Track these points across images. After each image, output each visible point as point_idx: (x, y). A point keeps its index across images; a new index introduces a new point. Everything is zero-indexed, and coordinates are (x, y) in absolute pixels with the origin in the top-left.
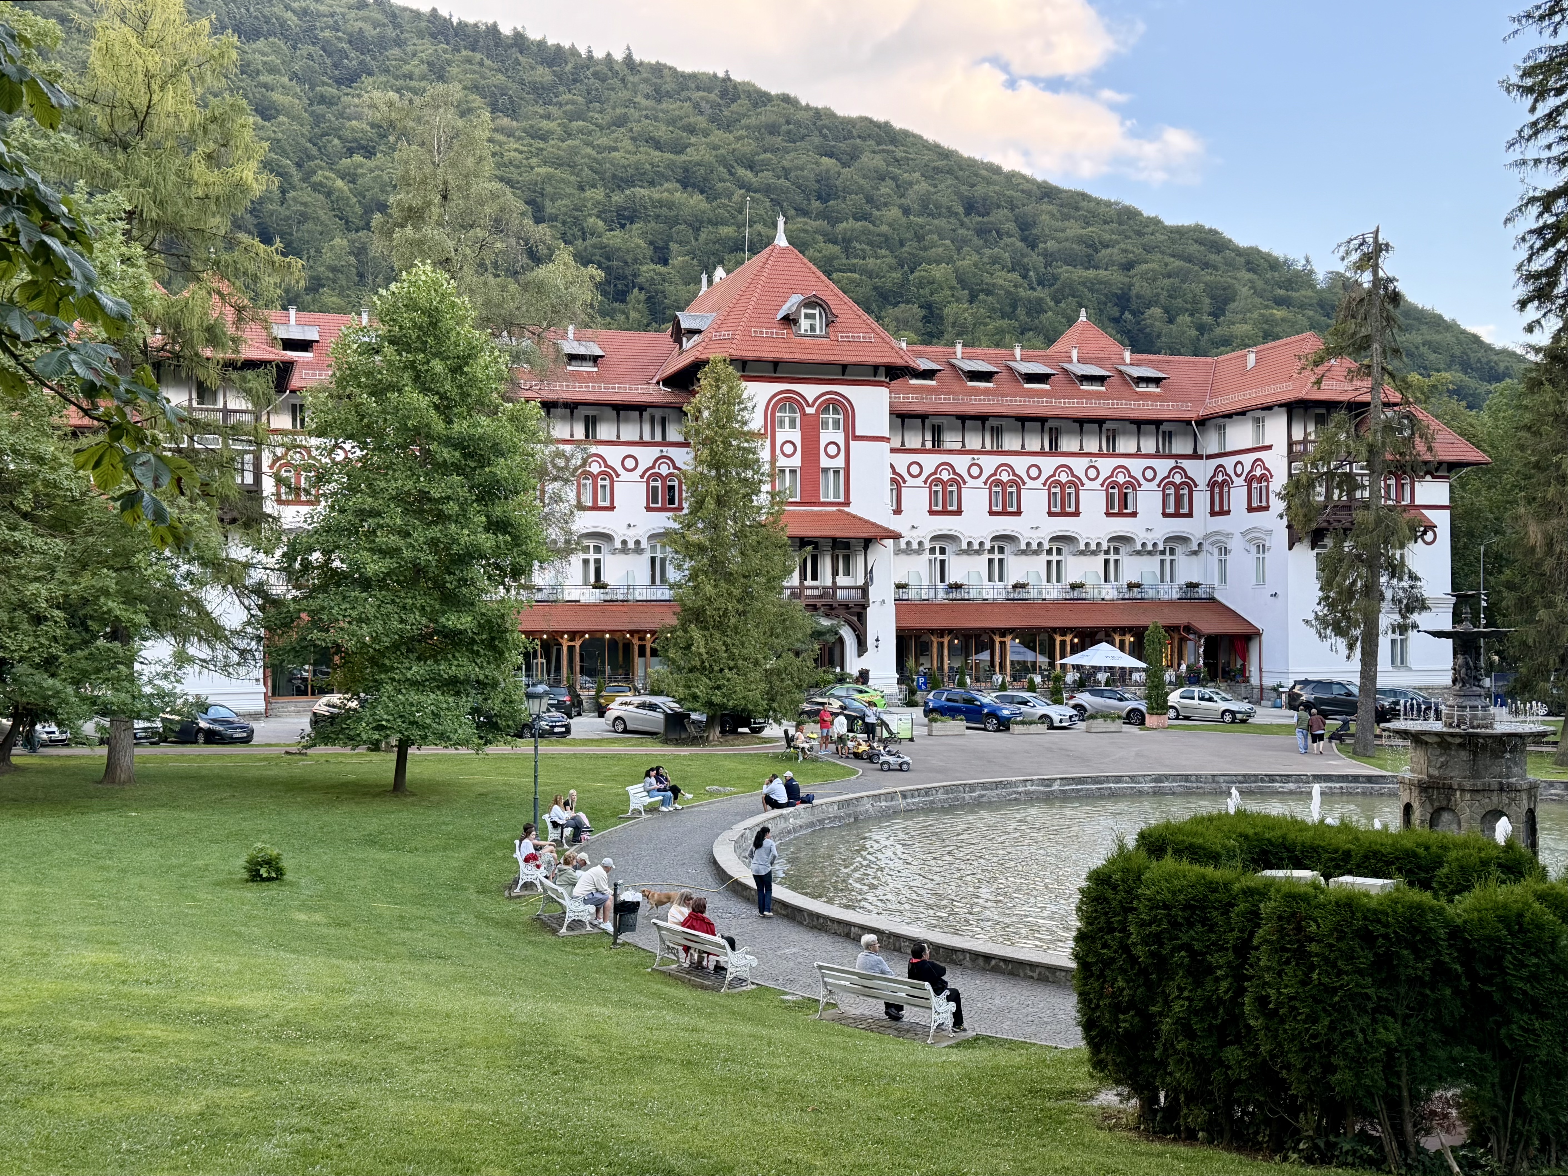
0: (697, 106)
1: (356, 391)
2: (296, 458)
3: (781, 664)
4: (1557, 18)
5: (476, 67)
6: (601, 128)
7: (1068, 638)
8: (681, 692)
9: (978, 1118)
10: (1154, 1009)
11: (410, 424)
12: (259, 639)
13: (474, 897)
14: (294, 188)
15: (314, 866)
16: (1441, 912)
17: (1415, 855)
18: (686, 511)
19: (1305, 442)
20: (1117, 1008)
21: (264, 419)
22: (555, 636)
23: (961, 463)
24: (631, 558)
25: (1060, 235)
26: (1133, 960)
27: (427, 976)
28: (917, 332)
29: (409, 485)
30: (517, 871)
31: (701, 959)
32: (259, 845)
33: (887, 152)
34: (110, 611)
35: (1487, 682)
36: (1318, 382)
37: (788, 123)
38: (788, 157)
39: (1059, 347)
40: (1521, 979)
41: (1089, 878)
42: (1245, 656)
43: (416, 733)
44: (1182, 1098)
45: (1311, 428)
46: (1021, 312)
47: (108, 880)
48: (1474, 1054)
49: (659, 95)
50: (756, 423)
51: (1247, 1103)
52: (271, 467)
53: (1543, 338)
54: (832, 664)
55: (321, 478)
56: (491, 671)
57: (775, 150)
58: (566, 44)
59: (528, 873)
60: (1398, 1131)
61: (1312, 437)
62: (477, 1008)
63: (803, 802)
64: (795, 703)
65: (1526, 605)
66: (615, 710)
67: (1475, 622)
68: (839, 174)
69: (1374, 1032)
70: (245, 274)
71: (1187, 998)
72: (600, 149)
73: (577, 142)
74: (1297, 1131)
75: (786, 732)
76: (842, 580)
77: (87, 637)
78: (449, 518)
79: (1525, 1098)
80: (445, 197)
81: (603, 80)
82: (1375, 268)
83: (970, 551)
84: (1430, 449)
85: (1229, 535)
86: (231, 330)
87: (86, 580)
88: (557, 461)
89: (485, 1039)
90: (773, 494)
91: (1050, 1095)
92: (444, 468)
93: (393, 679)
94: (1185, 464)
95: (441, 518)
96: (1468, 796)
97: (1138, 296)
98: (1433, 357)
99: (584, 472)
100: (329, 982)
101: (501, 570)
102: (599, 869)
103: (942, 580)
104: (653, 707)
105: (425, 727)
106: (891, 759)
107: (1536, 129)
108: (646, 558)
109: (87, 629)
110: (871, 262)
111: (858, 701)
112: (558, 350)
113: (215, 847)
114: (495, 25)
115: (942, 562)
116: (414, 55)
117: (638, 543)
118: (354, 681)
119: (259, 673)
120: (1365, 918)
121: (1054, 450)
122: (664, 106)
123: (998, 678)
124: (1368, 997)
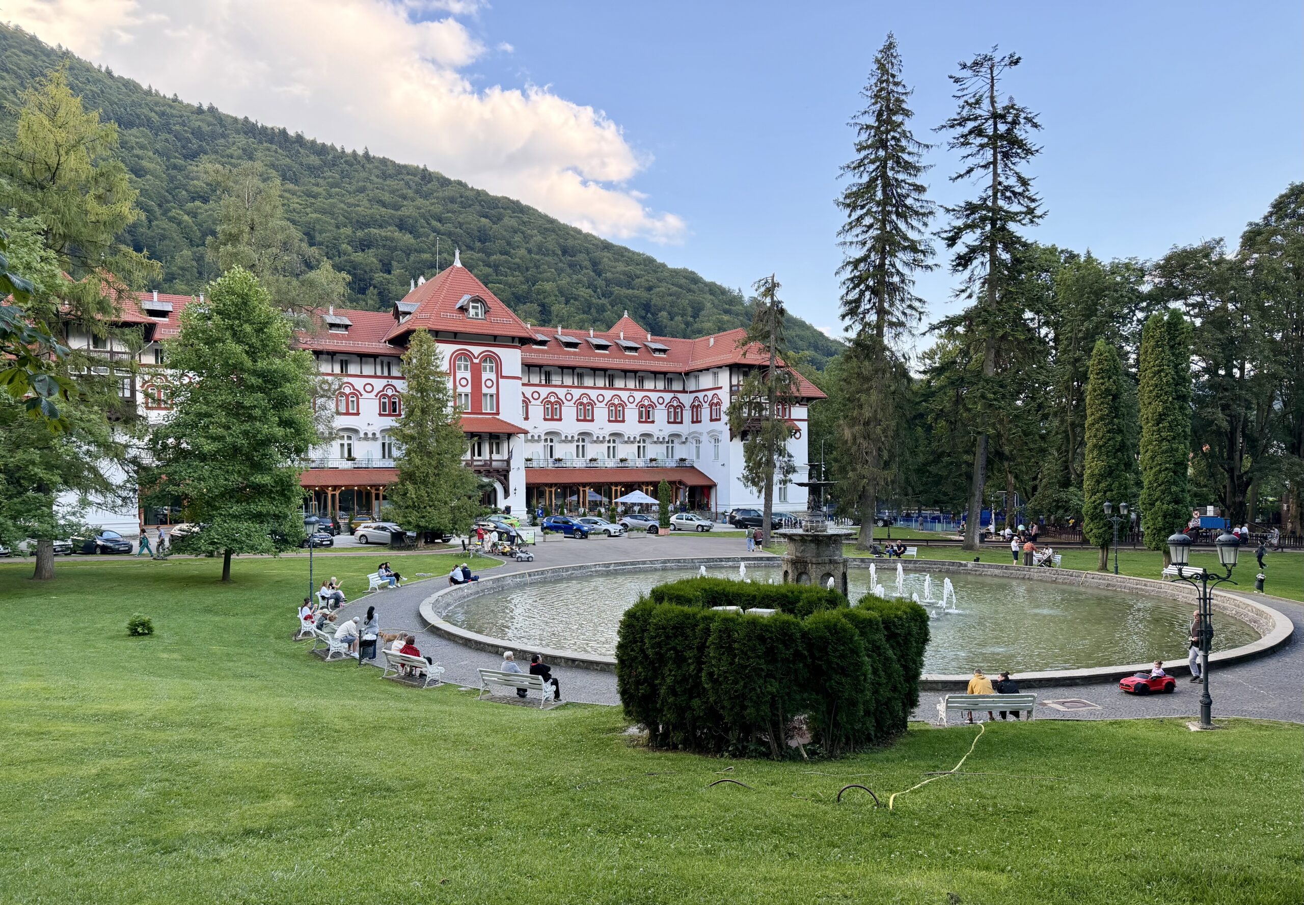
0: (407, 184)
1: (196, 342)
2: (158, 382)
3: (460, 503)
4: (862, 169)
5: (273, 154)
6: (350, 193)
7: (619, 488)
8: (401, 520)
9: (565, 746)
10: (657, 682)
11: (230, 362)
12: (135, 491)
13: (273, 641)
14: (157, 219)
15: (172, 625)
16: (798, 625)
17: (787, 596)
18: (403, 416)
19: (738, 385)
20: (638, 683)
21: (137, 358)
22: (324, 488)
23: (561, 392)
24: (371, 443)
25: (613, 270)
26: (646, 657)
27: (244, 687)
28: (536, 319)
29: (230, 398)
30: (300, 625)
31: (411, 670)
32: (137, 614)
33: (518, 217)
34: (36, 474)
35: (825, 509)
36: (744, 354)
37: (461, 197)
38: (462, 216)
39: (613, 331)
40: (836, 657)
41: (625, 615)
42: (708, 497)
43: (236, 546)
44: (671, 728)
45: (741, 378)
46: (593, 310)
47: (37, 638)
48: (814, 696)
49: (385, 176)
50: (444, 366)
51: (704, 728)
52: (142, 387)
53: (852, 334)
54: (490, 503)
55: (173, 394)
56: (283, 509)
57: (454, 212)
58: (329, 144)
59: (307, 626)
60: (777, 738)
61: (742, 383)
62: (274, 704)
63: (473, 580)
64: (469, 525)
65: (843, 470)
66: (361, 531)
67: (819, 479)
68: (491, 228)
69: (766, 687)
70: (123, 270)
71: (674, 675)
72: (349, 205)
73: (335, 200)
74: (728, 741)
75: (463, 541)
76: (495, 456)
77: (21, 490)
78: (255, 418)
79: (838, 718)
80: (252, 229)
81: (351, 165)
82: (772, 296)
83: (566, 441)
84: (798, 390)
85: (701, 434)
86: (114, 303)
87: (19, 455)
88: (323, 386)
89: (279, 722)
90: (455, 408)
91: (603, 731)
92: (252, 389)
93: (221, 514)
94: (679, 395)
95: (251, 418)
96: (814, 566)
97: (655, 306)
98: (800, 343)
99: (340, 393)
100: (182, 693)
101: (289, 449)
102: (351, 622)
103: (551, 456)
104: (384, 529)
105: (241, 542)
106: (523, 555)
107: (851, 226)
108: (378, 444)
109: (21, 485)
110: (510, 279)
111: (504, 524)
112: (323, 320)
113: (108, 616)
114: (284, 129)
115: (551, 447)
116: (234, 144)
117: (374, 434)
118: (197, 515)
119: (136, 511)
120: (761, 629)
121: (611, 387)
122: (388, 182)
123: (582, 510)
124: (762, 670)
